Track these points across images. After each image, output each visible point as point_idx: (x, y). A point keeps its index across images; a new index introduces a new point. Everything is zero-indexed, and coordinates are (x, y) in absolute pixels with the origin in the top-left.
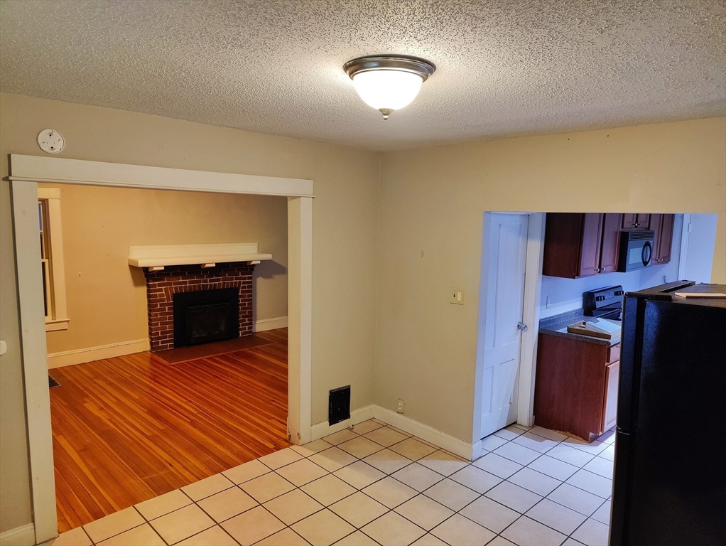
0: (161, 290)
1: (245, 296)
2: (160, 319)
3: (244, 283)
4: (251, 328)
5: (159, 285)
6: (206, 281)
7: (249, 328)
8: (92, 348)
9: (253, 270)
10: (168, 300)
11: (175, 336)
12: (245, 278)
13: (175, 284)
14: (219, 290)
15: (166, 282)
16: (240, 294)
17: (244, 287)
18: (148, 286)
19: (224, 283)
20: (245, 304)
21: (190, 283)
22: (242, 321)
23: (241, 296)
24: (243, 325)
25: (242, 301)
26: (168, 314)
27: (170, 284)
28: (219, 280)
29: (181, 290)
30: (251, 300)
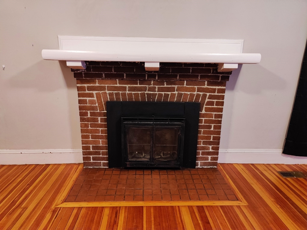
0: (91, 95)
1: (211, 116)
2: (91, 132)
3: (211, 97)
4: (216, 159)
5: (90, 89)
6: (153, 89)
7: (213, 159)
8: (23, 151)
9: (227, 78)
10: (101, 109)
11: (109, 153)
12: (214, 91)
13: (110, 89)
14: (172, 103)
15: (97, 85)
16: (203, 112)
17: (211, 103)
18: (79, 89)
19: (180, 95)
20: (210, 127)
21: (131, 89)
22: (203, 148)
23: (204, 115)
24: (203, 153)
25: (206, 121)
26: (101, 126)
27: (103, 88)
28: (173, 90)
29: (118, 98)
30: (220, 122)
